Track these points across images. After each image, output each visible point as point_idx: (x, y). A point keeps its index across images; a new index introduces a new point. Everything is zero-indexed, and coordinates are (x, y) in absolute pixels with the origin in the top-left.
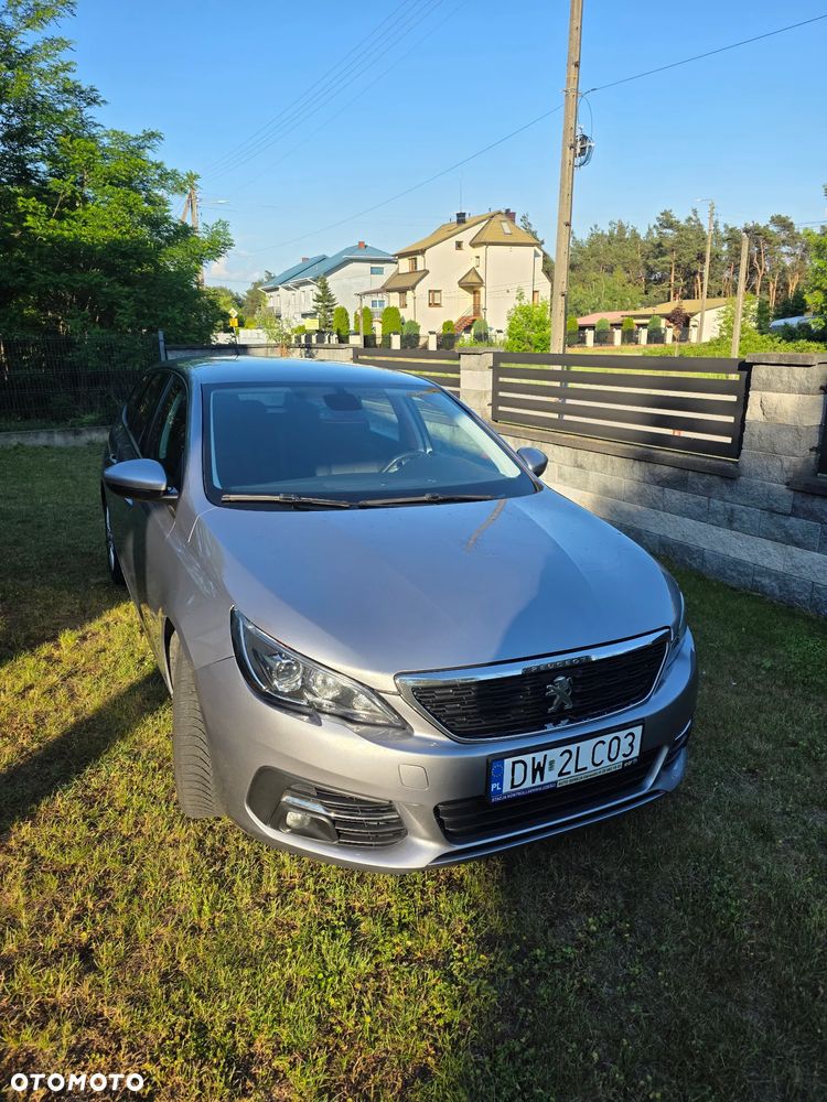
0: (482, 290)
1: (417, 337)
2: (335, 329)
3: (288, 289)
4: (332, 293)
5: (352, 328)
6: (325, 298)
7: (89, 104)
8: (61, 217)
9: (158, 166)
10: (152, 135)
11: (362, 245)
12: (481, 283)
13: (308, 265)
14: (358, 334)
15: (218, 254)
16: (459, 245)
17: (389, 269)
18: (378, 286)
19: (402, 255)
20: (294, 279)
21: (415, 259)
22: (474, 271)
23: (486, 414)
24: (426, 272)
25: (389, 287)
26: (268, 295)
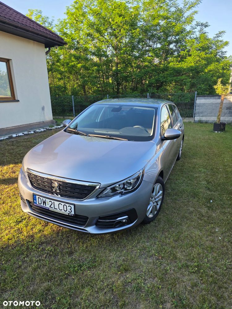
7: (205, 27)
9: (221, 41)
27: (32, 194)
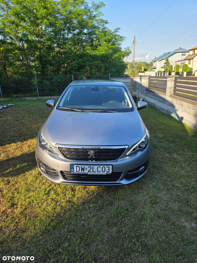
1: (192, 72)
2: (168, 71)
3: (159, 61)
4: (169, 61)
5: (173, 70)
6: (167, 63)
7: (106, 24)
9: (118, 36)
10: (119, 29)
11: (181, 48)
13: (165, 54)
14: (174, 72)
15: (128, 55)
17: (187, 54)
18: (183, 59)
19: (190, 50)
20: (160, 59)
21: (195, 51)
23: (172, 93)
25: (186, 59)
26: (154, 63)
27: (69, 164)
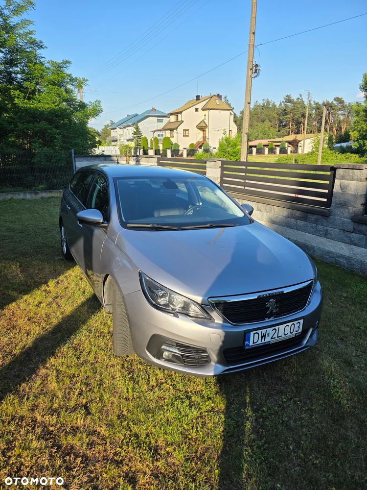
0: (207, 129)
1: (178, 150)
2: (142, 147)
3: (121, 128)
4: (141, 130)
5: (149, 146)
6: (138, 133)
7: (39, 48)
8: (29, 99)
9: (69, 76)
10: (67, 62)
11: (154, 109)
12: (207, 127)
13: (129, 118)
14: (152, 149)
15: (96, 115)
16: (197, 110)
17: (166, 120)
18: (161, 127)
19: (171, 114)
20: (123, 124)
21: (178, 116)
22: (203, 121)
24: (182, 122)
25: (166, 128)
26: (112, 131)
